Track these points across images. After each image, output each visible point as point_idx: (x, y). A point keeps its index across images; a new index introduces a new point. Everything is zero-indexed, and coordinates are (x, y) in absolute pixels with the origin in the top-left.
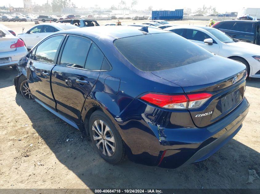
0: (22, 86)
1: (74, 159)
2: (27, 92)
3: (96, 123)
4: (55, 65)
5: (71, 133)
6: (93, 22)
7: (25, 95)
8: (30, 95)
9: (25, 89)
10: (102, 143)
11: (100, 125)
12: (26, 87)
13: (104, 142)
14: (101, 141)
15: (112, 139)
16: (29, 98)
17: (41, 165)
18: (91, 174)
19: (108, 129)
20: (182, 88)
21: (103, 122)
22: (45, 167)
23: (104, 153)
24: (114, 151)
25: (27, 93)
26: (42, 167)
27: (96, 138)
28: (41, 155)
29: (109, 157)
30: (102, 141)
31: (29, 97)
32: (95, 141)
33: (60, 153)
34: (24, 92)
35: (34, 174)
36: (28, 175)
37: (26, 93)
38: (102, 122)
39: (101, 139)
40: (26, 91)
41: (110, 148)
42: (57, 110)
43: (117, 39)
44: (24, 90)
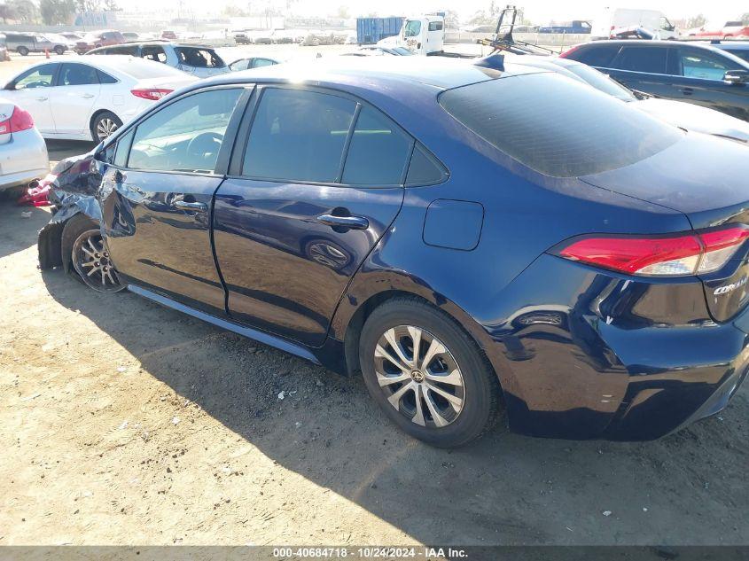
0: (79, 248)
1: (327, 446)
2: (96, 264)
3: (390, 336)
4: (225, 178)
5: (284, 375)
6: (202, 52)
7: (89, 274)
8: (106, 276)
9: (88, 258)
10: (411, 393)
11: (406, 342)
12: (92, 251)
13: (420, 387)
14: (406, 388)
15: (455, 378)
16: (104, 282)
17: (237, 474)
18: (396, 480)
19: (437, 348)
20: (687, 217)
21: (419, 332)
22: (249, 478)
23: (419, 418)
24: (457, 409)
25: (95, 269)
26: (240, 478)
27: (385, 380)
28: (219, 447)
29: (440, 428)
30: (413, 385)
31: (103, 280)
32: (382, 389)
33: (275, 433)
34: (83, 265)
35: (228, 502)
36: (210, 504)
37: (90, 268)
38: (415, 333)
39: (408, 381)
40: (92, 264)
41: (442, 404)
42: (228, 314)
43: (442, 92)
44: (85, 262)
